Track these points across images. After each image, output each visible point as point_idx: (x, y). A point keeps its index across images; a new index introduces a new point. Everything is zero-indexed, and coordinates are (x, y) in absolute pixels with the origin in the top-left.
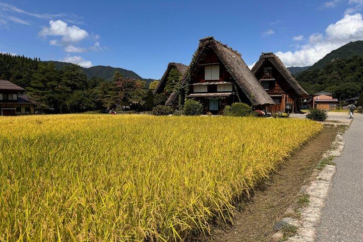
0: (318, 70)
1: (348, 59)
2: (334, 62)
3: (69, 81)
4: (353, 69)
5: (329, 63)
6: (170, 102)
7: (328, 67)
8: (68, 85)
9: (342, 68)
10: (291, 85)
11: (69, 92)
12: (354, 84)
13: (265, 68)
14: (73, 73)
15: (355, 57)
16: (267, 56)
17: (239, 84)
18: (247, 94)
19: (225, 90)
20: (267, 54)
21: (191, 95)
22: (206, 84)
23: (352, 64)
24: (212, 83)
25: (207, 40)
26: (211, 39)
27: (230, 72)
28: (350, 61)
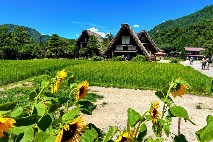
1: (166, 30)
3: (18, 38)
4: (169, 36)
8: (18, 40)
9: (163, 35)
10: (154, 47)
13: (142, 38)
14: (21, 33)
15: (170, 30)
16: (143, 32)
17: (140, 47)
18: (144, 52)
19: (132, 49)
20: (144, 31)
21: (115, 51)
22: (123, 46)
23: (168, 33)
24: (126, 46)
25: (125, 24)
26: (127, 25)
27: (136, 41)
28: (167, 32)
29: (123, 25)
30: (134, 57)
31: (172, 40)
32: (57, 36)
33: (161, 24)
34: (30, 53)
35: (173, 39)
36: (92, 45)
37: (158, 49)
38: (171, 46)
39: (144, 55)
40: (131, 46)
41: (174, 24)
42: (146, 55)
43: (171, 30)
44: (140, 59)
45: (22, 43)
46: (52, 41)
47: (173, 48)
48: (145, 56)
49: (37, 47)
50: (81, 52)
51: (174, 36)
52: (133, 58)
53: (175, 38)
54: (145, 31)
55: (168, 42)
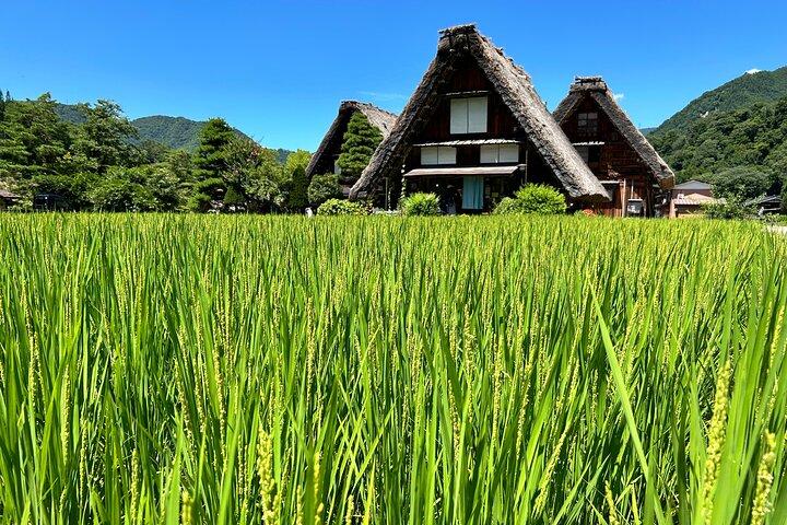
0: (673, 137)
1: (740, 112)
2: (708, 118)
3: (92, 143)
4: (752, 134)
5: (698, 121)
6: (361, 190)
7: (696, 129)
8: (91, 153)
9: (727, 131)
11: (93, 170)
12: (753, 169)
13: (581, 116)
14: (103, 123)
15: (757, 108)
16: (588, 86)
17: (537, 144)
18: (557, 168)
19: (501, 160)
20: (588, 81)
21: (415, 172)
22: (455, 143)
23: (749, 123)
24: (469, 142)
25: (458, 31)
26: (469, 30)
27: (516, 114)
28: (744, 117)
29: (450, 35)
30: (507, 200)
31: (765, 152)
32: (227, 129)
33: (718, 90)
34: (123, 199)
35: (772, 145)
36: (358, 159)
37: (663, 168)
38: (759, 174)
39: (558, 185)
40: (493, 141)
41: (775, 87)
42: (568, 188)
43: (763, 110)
44: (532, 207)
45: (106, 161)
46: (205, 148)
47: (768, 184)
48: (563, 191)
49: (161, 177)
50: (312, 193)
51: (777, 133)
52: (499, 201)
53: (780, 142)
54: (594, 81)
55: (750, 161)
